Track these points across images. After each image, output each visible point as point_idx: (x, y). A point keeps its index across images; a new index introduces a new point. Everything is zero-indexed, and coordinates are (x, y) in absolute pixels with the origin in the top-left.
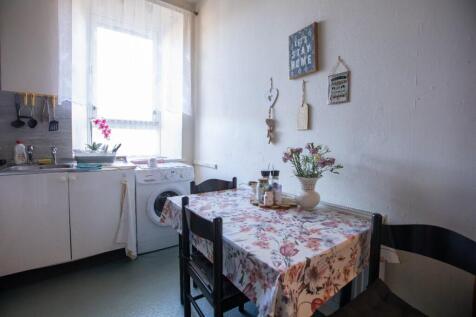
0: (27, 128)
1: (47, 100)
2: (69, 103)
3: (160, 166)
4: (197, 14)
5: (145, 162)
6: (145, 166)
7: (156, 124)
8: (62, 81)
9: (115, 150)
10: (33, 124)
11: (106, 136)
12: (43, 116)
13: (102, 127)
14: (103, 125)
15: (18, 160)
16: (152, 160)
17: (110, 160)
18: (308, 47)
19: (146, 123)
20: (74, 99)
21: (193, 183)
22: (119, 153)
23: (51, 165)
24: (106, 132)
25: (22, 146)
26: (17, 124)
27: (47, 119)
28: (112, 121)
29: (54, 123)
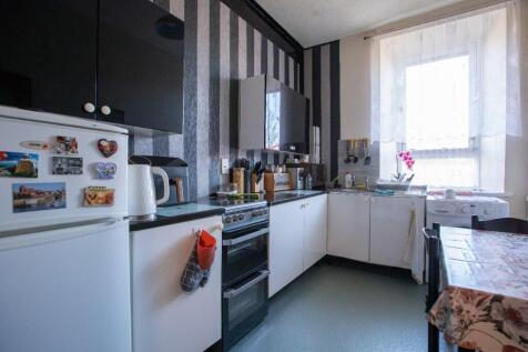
0: (352, 164)
1: (364, 142)
2: (377, 143)
3: (459, 198)
5: (439, 193)
6: (440, 197)
9: (410, 180)
10: (356, 160)
11: (409, 167)
12: (362, 154)
13: (406, 159)
14: (408, 158)
15: (347, 186)
16: (449, 191)
17: (404, 188)
20: (382, 139)
21: (475, 218)
22: (413, 183)
23: (365, 190)
24: (410, 164)
25: (349, 176)
26: (348, 161)
27: (364, 156)
28: (415, 152)
29: (368, 158)
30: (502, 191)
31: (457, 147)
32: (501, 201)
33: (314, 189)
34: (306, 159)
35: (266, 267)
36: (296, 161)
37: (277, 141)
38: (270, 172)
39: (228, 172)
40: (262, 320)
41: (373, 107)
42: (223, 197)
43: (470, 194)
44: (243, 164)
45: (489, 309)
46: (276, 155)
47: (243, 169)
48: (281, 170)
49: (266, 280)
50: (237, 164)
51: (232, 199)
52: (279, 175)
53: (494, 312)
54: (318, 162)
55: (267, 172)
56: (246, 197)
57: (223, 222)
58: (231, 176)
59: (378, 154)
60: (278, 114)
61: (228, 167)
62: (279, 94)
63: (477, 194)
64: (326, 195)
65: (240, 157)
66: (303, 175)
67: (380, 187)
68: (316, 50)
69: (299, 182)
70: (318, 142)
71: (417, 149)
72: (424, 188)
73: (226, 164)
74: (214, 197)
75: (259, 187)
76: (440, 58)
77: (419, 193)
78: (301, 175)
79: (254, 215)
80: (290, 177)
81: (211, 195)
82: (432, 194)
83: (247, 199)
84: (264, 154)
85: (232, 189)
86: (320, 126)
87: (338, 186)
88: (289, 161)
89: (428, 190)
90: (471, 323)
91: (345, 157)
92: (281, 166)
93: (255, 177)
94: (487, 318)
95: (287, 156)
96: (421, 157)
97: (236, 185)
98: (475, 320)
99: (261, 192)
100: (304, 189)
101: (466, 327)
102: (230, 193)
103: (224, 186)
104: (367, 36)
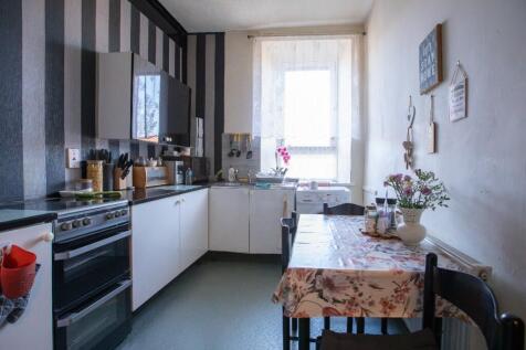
0: (235, 158)
1: (246, 136)
2: (259, 139)
3: (320, 188)
4: (364, 34)
5: (307, 185)
6: (307, 189)
7: (334, 149)
8: (255, 123)
10: (239, 154)
11: (286, 161)
12: (244, 148)
14: (284, 153)
15: (231, 179)
16: (313, 183)
17: (279, 181)
18: (433, 55)
19: (324, 149)
20: (263, 135)
21: (325, 205)
22: (287, 176)
24: (286, 159)
25: (232, 169)
26: (231, 155)
27: (246, 150)
28: (291, 148)
29: (250, 152)
30: (349, 182)
31: (322, 145)
32: (347, 190)
33: (194, 183)
34: (188, 152)
35: (128, 276)
36: (176, 153)
37: (156, 131)
38: (141, 165)
39: (78, 166)
40: (125, 338)
41: (255, 104)
42: (70, 197)
43: (329, 185)
44: (103, 155)
45: (314, 282)
46: (151, 147)
47: (101, 162)
48: (155, 163)
49: (129, 290)
50: (94, 156)
51: (84, 199)
52: (153, 169)
53: (318, 283)
54: (200, 155)
55: (137, 165)
56: (105, 196)
57: (54, 231)
58: (84, 171)
59: (259, 149)
60: (157, 100)
61: (78, 159)
62: (158, 78)
63: (333, 185)
64: (206, 190)
65: (98, 147)
66: (183, 169)
67: (259, 180)
68: (201, 37)
69: (177, 176)
70: (201, 134)
71: (293, 145)
72: (297, 181)
73: (75, 155)
74: (55, 197)
75: (126, 183)
76: (309, 68)
77: (291, 185)
78: (180, 168)
79: (107, 218)
80: (167, 171)
81: (48, 196)
82: (303, 185)
83: (107, 198)
84: (135, 145)
85: (85, 186)
86: (203, 118)
87: (221, 180)
88: (166, 154)
89: (300, 182)
90: (303, 296)
91: (229, 151)
92: (155, 159)
93: (120, 171)
94: (313, 289)
95: (164, 148)
96: (296, 153)
97: (90, 181)
98: (305, 292)
99: (128, 189)
100: (184, 184)
101: (299, 301)
102: (81, 192)
103: (73, 183)
104: (251, 35)
